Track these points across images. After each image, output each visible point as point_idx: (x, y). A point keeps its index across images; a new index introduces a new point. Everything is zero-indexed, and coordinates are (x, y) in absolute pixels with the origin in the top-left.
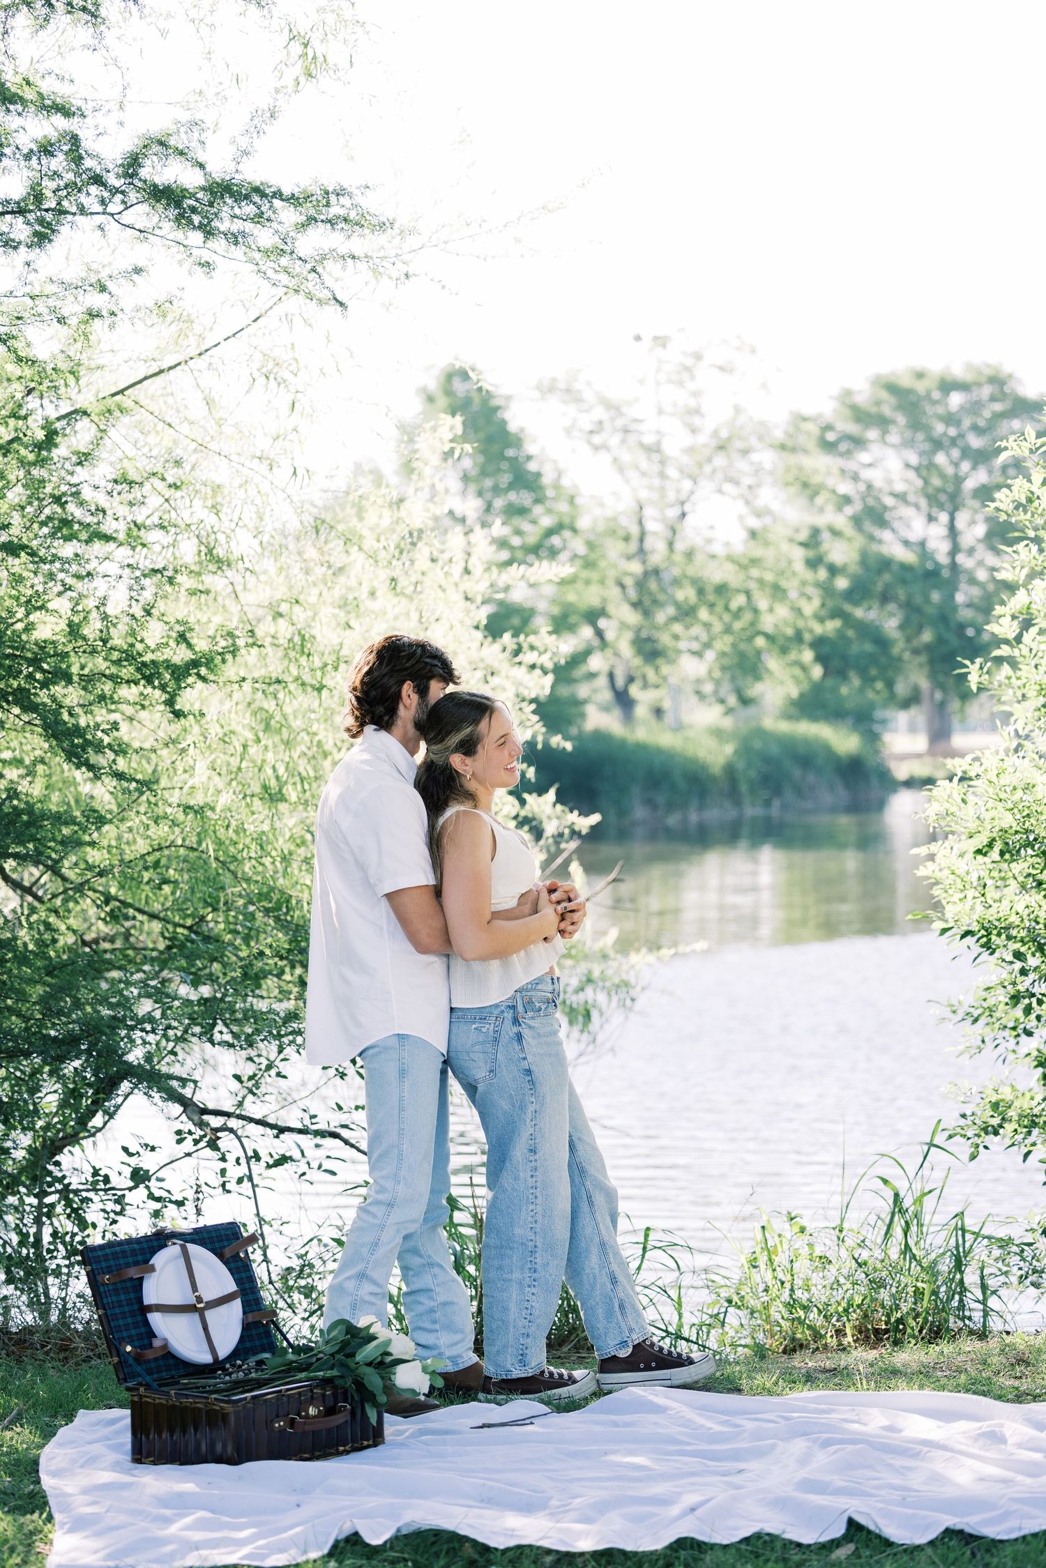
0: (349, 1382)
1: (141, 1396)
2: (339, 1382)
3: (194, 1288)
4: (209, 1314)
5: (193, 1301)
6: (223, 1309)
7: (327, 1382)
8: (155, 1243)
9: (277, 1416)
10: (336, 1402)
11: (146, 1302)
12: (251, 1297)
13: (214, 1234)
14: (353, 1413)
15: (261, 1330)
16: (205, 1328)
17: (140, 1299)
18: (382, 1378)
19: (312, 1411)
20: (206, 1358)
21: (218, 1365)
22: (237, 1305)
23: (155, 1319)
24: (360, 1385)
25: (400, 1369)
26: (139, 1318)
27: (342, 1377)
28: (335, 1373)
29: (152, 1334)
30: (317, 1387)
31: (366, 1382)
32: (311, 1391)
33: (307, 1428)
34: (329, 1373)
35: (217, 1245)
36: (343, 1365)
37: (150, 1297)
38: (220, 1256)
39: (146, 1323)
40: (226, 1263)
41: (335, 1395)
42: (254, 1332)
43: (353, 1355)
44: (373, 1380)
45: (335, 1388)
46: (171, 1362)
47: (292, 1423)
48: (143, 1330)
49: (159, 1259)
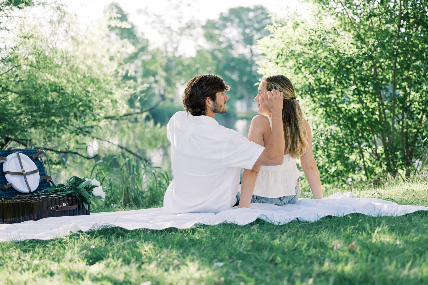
0: (77, 195)
1: (3, 201)
2: (73, 195)
3: (22, 167)
4: (28, 177)
5: (21, 171)
6: (32, 176)
7: (69, 195)
8: (7, 153)
9: (52, 205)
10: (73, 202)
11: (4, 171)
12: (43, 173)
13: (29, 152)
14: (79, 206)
15: (47, 184)
16: (26, 181)
17: (2, 170)
18: (89, 192)
19: (64, 205)
20: (27, 191)
21: (30, 193)
22: (38, 174)
23: (8, 177)
24: (81, 196)
25: (95, 189)
26: (2, 177)
27: (74, 193)
28: (72, 191)
29: (6, 182)
30: (65, 196)
31: (83, 195)
32: (64, 197)
33: (62, 209)
34: (70, 192)
35: (30, 155)
36: (75, 188)
37: (6, 169)
38: (32, 158)
39: (5, 178)
40: (34, 161)
41: (72, 200)
42: (44, 184)
43: (78, 185)
44: (85, 193)
45: (72, 197)
46: (14, 192)
47: (57, 207)
48: (3, 180)
49: (9, 157)
